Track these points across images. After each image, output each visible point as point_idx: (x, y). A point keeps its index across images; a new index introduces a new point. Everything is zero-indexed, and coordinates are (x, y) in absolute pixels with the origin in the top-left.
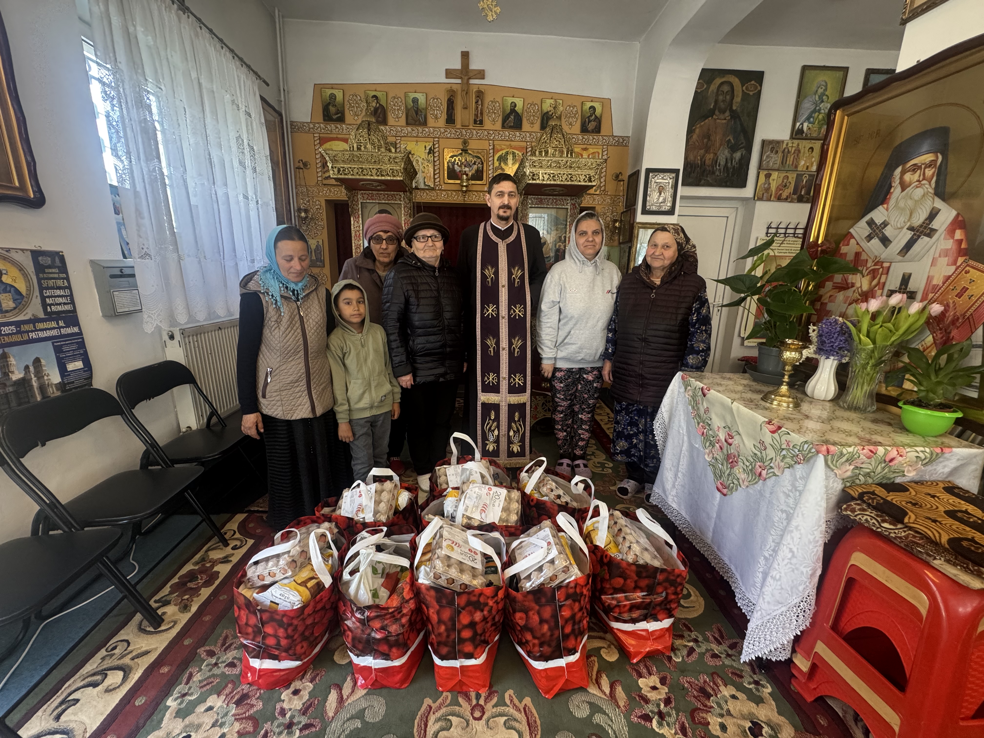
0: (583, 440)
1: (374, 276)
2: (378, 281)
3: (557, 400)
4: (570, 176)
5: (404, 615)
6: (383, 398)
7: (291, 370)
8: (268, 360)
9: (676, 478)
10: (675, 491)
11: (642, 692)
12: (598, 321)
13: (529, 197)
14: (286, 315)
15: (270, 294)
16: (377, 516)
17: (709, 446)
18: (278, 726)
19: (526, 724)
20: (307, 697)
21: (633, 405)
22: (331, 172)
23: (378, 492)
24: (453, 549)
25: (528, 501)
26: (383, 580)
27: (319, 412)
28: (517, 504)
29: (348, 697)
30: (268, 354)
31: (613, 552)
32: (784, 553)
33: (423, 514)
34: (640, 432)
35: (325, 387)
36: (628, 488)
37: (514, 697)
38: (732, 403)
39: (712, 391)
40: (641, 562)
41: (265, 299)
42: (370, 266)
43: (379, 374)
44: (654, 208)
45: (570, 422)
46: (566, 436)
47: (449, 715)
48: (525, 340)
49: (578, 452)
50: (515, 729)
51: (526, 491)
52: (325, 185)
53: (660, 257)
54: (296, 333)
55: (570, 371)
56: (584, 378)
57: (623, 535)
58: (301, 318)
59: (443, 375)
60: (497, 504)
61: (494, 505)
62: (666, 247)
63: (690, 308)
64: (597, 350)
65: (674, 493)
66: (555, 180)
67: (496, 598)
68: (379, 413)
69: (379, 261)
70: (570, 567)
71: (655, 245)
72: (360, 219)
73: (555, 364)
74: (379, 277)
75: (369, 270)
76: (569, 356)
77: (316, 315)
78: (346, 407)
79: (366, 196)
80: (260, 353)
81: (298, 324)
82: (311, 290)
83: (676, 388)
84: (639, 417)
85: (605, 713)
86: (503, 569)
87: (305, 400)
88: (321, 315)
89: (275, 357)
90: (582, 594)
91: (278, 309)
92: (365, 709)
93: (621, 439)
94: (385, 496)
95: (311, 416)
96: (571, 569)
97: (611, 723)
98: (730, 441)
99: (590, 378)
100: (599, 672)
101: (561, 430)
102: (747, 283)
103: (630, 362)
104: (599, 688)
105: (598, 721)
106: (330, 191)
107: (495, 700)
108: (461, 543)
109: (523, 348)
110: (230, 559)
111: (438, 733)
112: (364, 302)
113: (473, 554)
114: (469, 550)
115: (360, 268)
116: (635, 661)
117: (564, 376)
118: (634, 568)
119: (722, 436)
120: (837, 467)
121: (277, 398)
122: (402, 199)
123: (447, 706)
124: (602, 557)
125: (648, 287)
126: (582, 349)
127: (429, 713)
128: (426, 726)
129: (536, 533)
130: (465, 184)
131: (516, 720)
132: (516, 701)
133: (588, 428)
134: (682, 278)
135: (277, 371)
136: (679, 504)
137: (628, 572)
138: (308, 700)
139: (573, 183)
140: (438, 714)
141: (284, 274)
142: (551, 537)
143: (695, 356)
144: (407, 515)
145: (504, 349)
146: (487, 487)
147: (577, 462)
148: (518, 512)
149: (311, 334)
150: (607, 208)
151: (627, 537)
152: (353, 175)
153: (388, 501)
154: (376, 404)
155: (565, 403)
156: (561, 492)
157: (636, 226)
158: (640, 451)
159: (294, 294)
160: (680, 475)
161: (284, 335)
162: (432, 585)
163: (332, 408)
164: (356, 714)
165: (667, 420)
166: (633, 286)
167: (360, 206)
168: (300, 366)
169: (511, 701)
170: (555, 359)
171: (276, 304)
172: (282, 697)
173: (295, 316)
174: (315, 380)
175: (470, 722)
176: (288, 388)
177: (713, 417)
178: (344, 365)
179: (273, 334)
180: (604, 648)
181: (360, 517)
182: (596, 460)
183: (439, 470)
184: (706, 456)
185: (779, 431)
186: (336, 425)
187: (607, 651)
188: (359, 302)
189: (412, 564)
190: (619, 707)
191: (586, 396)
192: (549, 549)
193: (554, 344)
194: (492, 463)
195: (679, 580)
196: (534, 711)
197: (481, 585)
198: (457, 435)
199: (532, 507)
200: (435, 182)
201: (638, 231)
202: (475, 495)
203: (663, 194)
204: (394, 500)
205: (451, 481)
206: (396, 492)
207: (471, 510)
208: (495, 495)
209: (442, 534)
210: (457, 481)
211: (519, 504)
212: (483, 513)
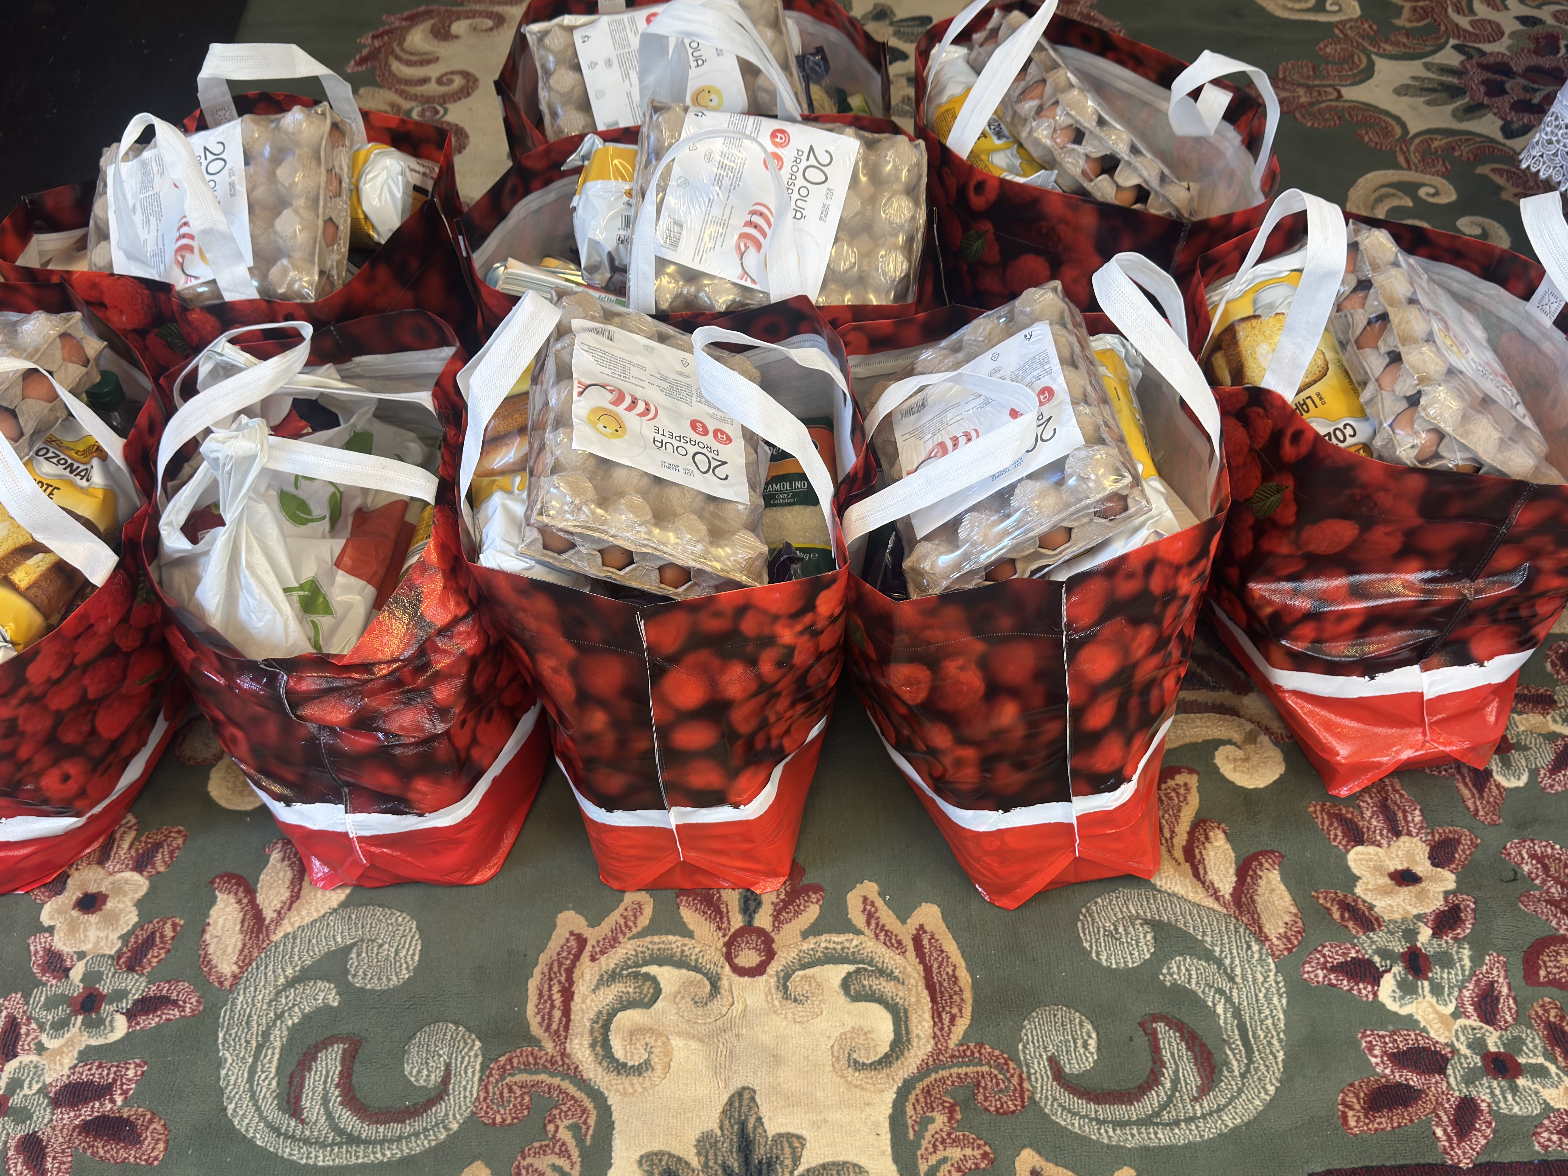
5: (438, 677)
11: (1359, 890)
16: (274, 273)
18: (50, 1005)
19: (921, 985)
20: (133, 918)
23: (262, 161)
25: (962, 191)
26: (338, 544)
29: (280, 916)
31: (1330, 417)
33: (479, 258)
37: (879, 903)
40: (1452, 457)
47: (646, 963)
50: (880, 1000)
57: (1389, 340)
60: (812, 207)
61: (799, 214)
67: (808, 619)
70: (1135, 492)
85: (1208, 956)
86: (842, 504)
90: (1170, 595)
92: (348, 949)
94: (297, 179)
96: (1137, 501)
97: (1226, 986)
100: (1200, 826)
104: (1196, 874)
105: (1181, 979)
107: (812, 912)
108: (654, 400)
111: (612, 1014)
113: (709, 440)
114: (694, 424)
116: (1344, 792)
123: (640, 935)
124: (1276, 437)
127: (577, 957)
128: (568, 995)
129: (990, 343)
131: (883, 973)
132: (887, 916)
137: (1385, 499)
138: (139, 926)
140: (609, 962)
142: (1055, 363)
146: (768, 125)
148: (910, 240)
153: (315, 202)
156: (1119, 140)
164: (318, 964)
169: (870, 916)
172: (46, 918)
175: (724, 983)
180: (1230, 742)
181: (194, 278)
183: (543, 38)
187: (1240, 754)
190: (1262, 937)
192: (1044, 421)
196: (951, 947)
197: (748, 570)
199: (978, 216)
202: (711, 170)
204: (339, 194)
205: (601, 94)
206: (343, 160)
207: (694, 238)
208: (804, 164)
209: (565, 355)
210: (629, 95)
211: (917, 203)
212: (752, 250)
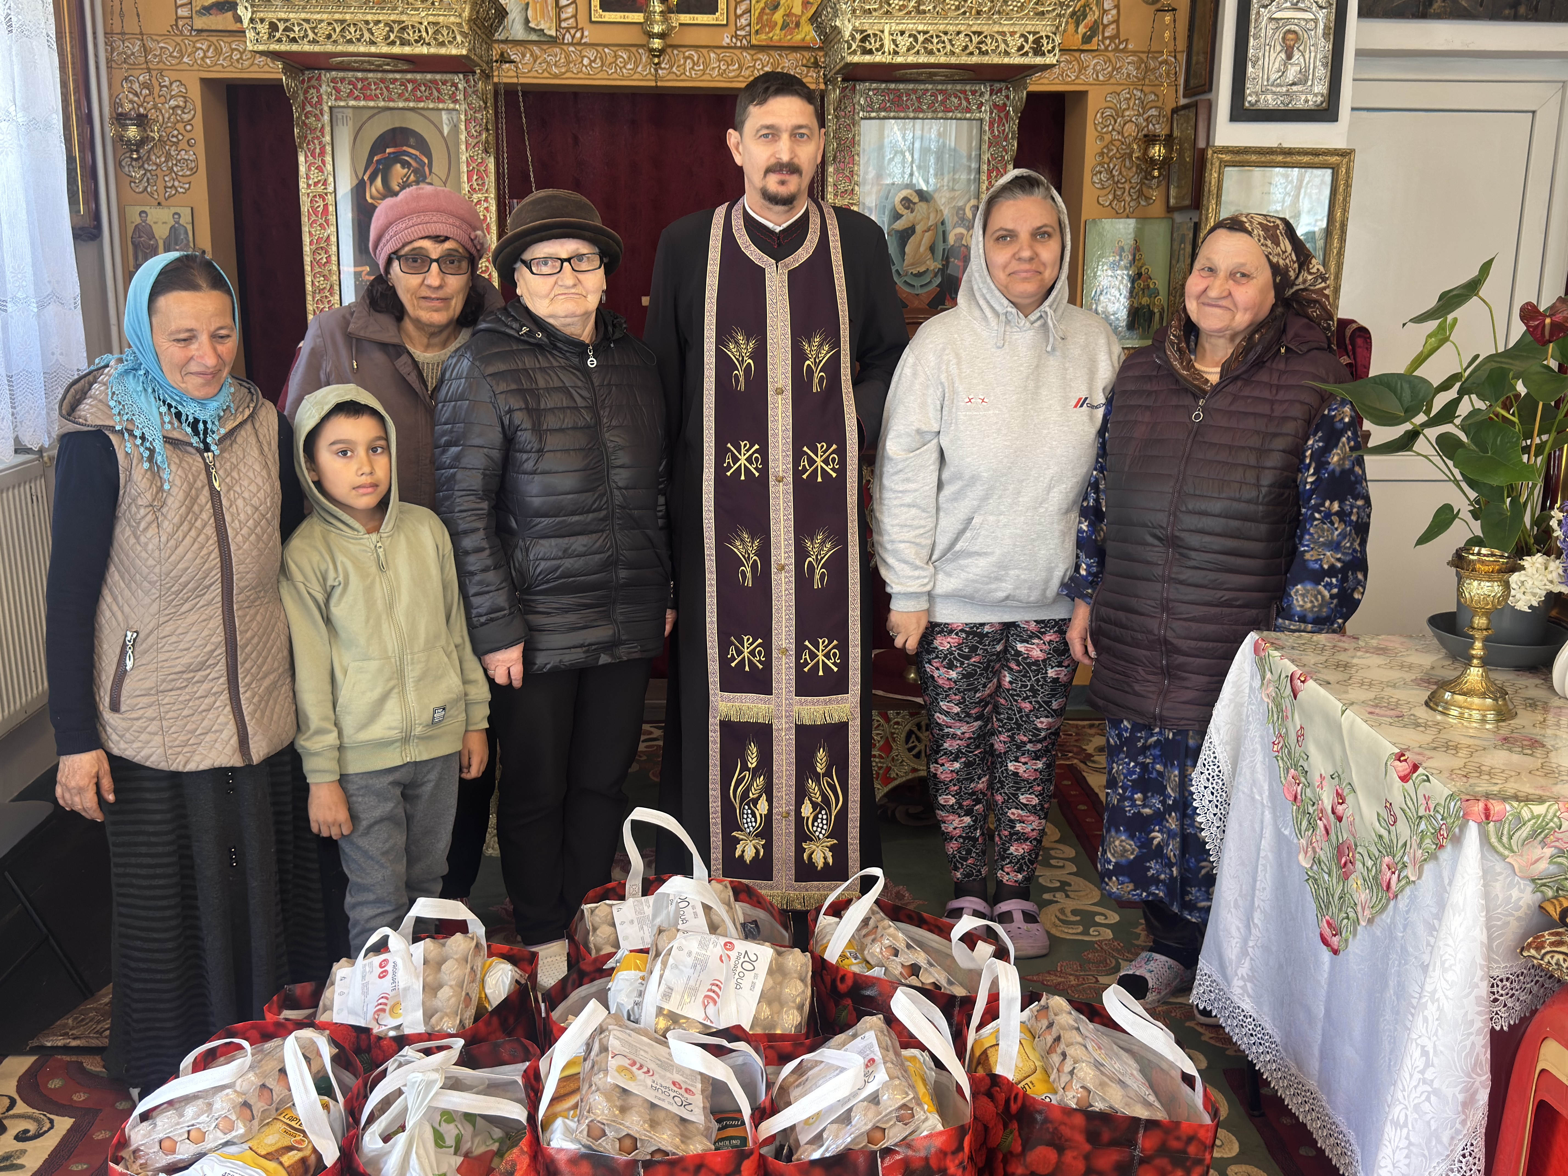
0: (1022, 838)
1: (402, 362)
2: (412, 379)
3: (940, 718)
4: (975, 39)
6: (439, 714)
7: (189, 637)
8: (126, 609)
9: (1248, 927)
10: (1247, 964)
12: (1049, 489)
13: (860, 87)
14: (174, 491)
15: (137, 433)
16: (433, 1020)
17: (1307, 830)
21: (1149, 728)
22: (250, 34)
23: (432, 965)
24: (633, 1077)
25: (834, 981)
26: (460, 1158)
27: (259, 751)
28: (800, 986)
30: (127, 592)
31: (1038, 1091)
32: (1413, 1059)
33: (555, 1015)
34: (1169, 809)
35: (274, 683)
36: (1147, 976)
38: (1343, 712)
39: (1311, 683)
40: (1099, 1106)
41: (123, 448)
42: (389, 335)
43: (430, 646)
44: (1270, 102)
45: (982, 785)
46: (972, 828)
48: (842, 540)
49: (1009, 876)
51: (826, 956)
52: (200, 31)
53: (1223, 303)
54: (202, 538)
55: (974, 632)
56: (1019, 653)
57: (1062, 1046)
58: (215, 496)
59: (609, 646)
60: (746, 983)
61: (738, 986)
62: (1240, 275)
63: (1297, 452)
64: (1050, 570)
65: (1244, 970)
66: (931, 53)
68: (425, 757)
69: (417, 322)
70: (917, 1109)
71: (1211, 270)
72: (328, 159)
73: (929, 611)
74: (415, 363)
75: (384, 346)
76: (969, 590)
77: (253, 488)
78: (331, 738)
79: (345, 88)
80: (106, 592)
81: (207, 514)
82: (240, 419)
83: (1247, 677)
84: (1165, 766)
86: (757, 1120)
87: (222, 719)
88: (267, 487)
89: (147, 601)
91: (155, 472)
93: (1118, 831)
94: (451, 972)
95: (236, 761)
96: (920, 1115)
98: (1340, 809)
99: (1037, 653)
101: (956, 810)
102: (1407, 394)
103: (1134, 602)
106: (218, 52)
108: (652, 1066)
109: (838, 565)
110: (19, 1162)
112: (387, 449)
113: (682, 1091)
114: (674, 1083)
115: (359, 340)
117: (959, 647)
118: (1079, 1120)
119: (1327, 800)
120: (1512, 851)
121: (150, 713)
122: (460, 96)
124: (1008, 1100)
125: (1186, 390)
126: (1006, 568)
129: (843, 1044)
130: (657, 29)
133: (1035, 801)
134: (1282, 366)
135: (151, 639)
136: (1257, 1000)
137: (1066, 1131)
139: (986, 60)
141: (173, 378)
142: (876, 1048)
143: (1309, 586)
144: (511, 1020)
145: (782, 568)
146: (722, 940)
147: (1004, 907)
149: (239, 538)
150: (1125, 94)
151: (1070, 1051)
152: (314, 42)
153: (461, 985)
154: (418, 730)
155: (965, 728)
156: (921, 958)
157: (1213, 160)
158: (1170, 865)
159: (196, 432)
160: (1258, 917)
161: (172, 543)
162: (583, 1150)
163: (292, 744)
165: (1226, 768)
166: (1148, 387)
167: (326, 117)
168: (212, 624)
170: (930, 596)
171: (151, 459)
173: (199, 491)
174: (247, 665)
176: (178, 684)
177: (1312, 750)
178: (328, 621)
179: (143, 539)
181: (386, 1026)
182: (1070, 905)
183: (592, 911)
184: (1301, 857)
185: (1415, 775)
186: (301, 789)
188: (374, 450)
189: (532, 1117)
191: (1027, 706)
192: (868, 1074)
193: (925, 553)
194: (741, 893)
195: (1192, 1149)
197: (702, 1151)
198: (641, 814)
200: (559, 20)
201: (1220, 174)
202: (690, 961)
203: (1297, 55)
204: (473, 981)
205: (626, 938)
206: (479, 963)
207: (679, 997)
208: (742, 960)
209: (605, 1042)
210: (643, 938)
211: (806, 986)
212: (711, 1004)
